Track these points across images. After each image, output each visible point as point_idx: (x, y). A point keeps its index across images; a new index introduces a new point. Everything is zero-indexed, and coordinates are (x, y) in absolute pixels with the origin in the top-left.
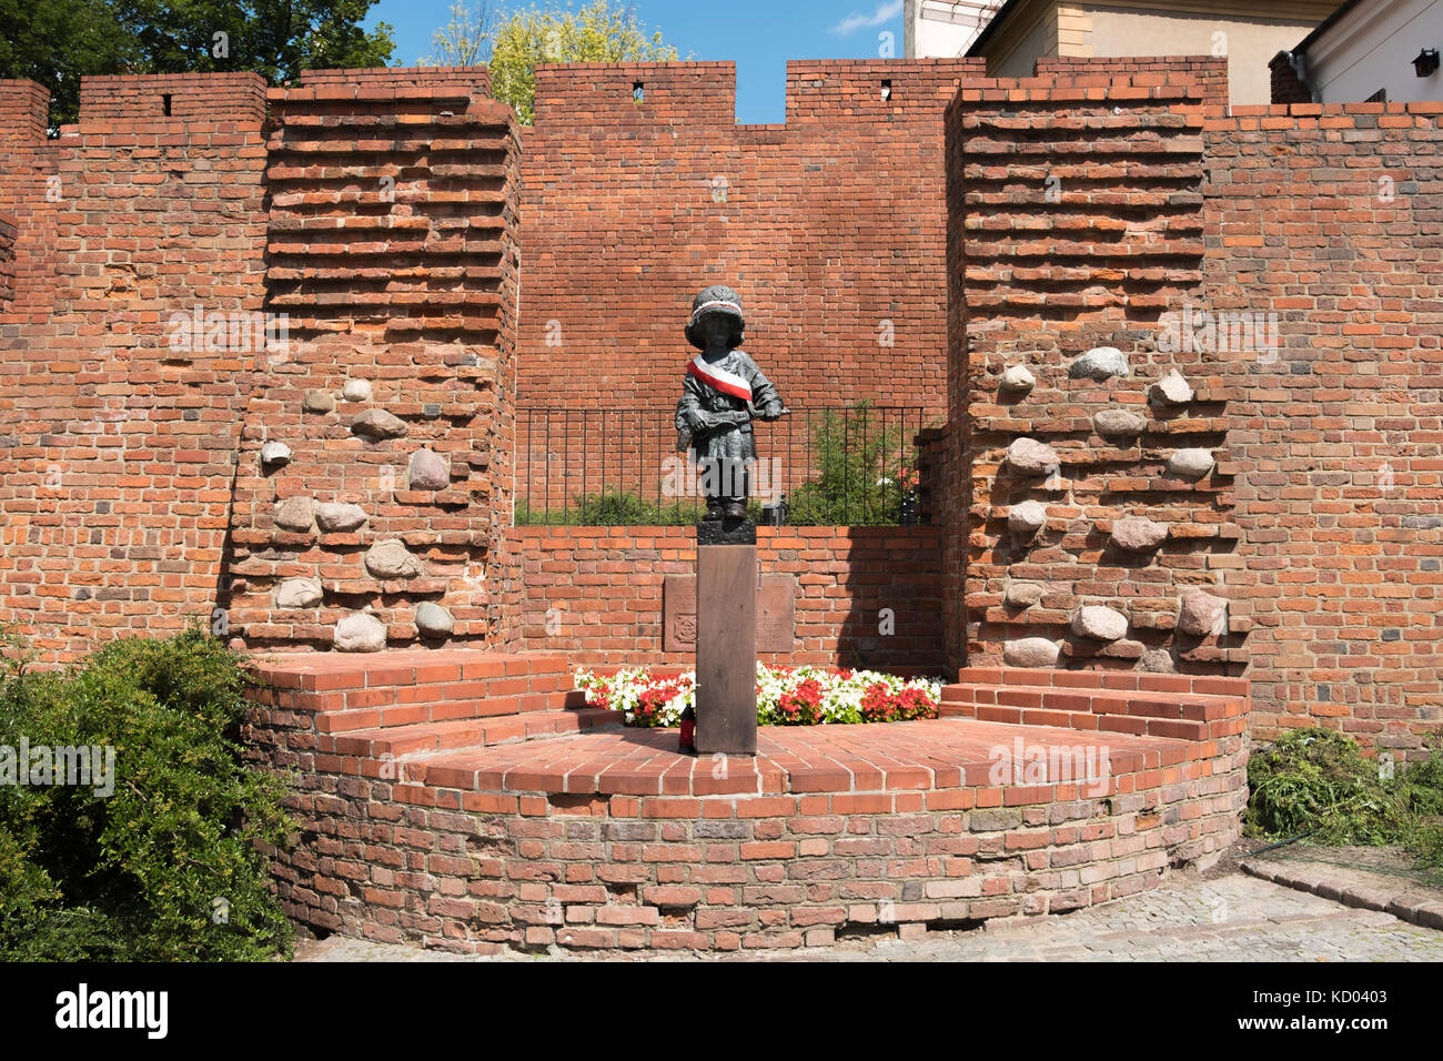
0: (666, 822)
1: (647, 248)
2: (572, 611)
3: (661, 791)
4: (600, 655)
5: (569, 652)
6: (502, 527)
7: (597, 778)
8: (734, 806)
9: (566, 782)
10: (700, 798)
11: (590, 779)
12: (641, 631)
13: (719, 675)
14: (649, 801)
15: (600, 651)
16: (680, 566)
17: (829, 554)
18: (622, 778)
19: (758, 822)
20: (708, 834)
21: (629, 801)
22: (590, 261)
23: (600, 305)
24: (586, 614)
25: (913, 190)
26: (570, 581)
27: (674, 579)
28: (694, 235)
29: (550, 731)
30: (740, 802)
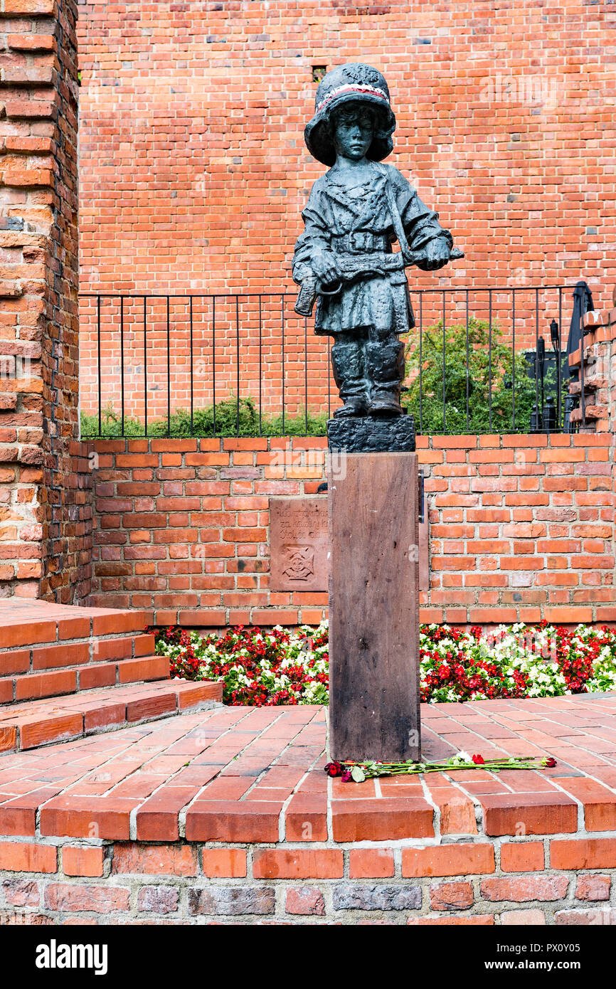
0: (292, 884)
1: (238, 136)
2: (156, 543)
3: (282, 836)
4: (190, 598)
5: (154, 594)
6: (64, 439)
7: (183, 818)
8: (398, 860)
9: (133, 822)
10: (346, 846)
11: (171, 819)
12: (241, 566)
13: (365, 645)
14: (264, 852)
15: (191, 592)
16: (287, 487)
17: (471, 469)
18: (222, 817)
19: (435, 883)
20: (357, 903)
21: (232, 851)
22: (175, 151)
23: (187, 201)
24: (173, 546)
25: (534, 63)
26: (152, 507)
27: (281, 502)
28: (289, 120)
29: (117, 721)
30: (407, 853)
